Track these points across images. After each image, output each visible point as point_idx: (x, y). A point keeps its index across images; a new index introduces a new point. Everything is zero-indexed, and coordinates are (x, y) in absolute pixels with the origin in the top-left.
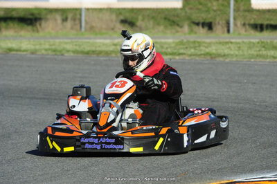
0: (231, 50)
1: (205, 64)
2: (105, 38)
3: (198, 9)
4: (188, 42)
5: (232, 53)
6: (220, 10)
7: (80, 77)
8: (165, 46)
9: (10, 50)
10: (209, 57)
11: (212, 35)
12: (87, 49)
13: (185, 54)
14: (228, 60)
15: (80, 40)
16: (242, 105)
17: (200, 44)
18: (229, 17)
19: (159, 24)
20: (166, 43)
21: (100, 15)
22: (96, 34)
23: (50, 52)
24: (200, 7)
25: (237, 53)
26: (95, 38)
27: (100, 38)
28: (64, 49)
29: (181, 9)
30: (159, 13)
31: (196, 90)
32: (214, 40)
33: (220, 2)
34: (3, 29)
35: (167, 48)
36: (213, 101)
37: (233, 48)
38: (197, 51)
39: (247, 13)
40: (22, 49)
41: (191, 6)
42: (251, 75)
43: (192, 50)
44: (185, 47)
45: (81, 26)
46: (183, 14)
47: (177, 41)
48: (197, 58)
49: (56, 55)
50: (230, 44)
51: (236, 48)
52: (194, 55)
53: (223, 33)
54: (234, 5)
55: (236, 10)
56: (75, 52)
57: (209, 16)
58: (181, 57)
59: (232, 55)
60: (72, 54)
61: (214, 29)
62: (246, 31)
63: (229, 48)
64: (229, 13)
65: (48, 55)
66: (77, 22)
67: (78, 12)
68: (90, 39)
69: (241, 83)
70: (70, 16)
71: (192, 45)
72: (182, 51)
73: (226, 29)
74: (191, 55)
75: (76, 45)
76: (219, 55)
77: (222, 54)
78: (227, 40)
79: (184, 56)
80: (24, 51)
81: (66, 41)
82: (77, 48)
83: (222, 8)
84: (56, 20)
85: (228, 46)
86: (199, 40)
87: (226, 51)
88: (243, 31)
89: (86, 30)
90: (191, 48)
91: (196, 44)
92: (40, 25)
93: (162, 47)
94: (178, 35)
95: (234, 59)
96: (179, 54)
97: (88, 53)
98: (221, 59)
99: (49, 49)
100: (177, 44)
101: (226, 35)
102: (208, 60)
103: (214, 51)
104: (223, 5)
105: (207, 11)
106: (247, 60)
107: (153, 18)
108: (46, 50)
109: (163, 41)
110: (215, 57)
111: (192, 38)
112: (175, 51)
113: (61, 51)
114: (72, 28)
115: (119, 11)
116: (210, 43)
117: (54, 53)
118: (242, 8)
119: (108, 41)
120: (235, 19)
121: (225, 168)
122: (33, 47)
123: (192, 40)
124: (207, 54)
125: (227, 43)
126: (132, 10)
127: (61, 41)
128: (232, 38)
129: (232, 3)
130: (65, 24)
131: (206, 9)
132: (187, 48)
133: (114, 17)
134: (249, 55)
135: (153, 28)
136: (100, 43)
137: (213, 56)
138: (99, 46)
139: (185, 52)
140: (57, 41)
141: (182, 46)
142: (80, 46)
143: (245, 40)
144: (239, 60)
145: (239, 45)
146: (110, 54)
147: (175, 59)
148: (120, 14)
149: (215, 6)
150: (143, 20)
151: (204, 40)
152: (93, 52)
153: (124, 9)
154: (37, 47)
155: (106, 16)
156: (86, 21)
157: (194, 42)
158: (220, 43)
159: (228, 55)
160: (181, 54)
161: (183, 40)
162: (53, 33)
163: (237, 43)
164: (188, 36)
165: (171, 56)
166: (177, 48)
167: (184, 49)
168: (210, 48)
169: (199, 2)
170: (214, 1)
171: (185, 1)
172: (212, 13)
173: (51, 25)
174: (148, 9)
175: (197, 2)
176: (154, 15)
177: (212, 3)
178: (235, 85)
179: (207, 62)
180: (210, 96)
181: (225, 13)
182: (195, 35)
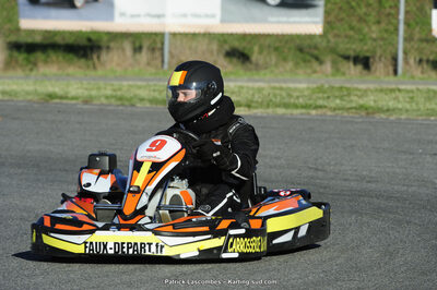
0: (399, 102)
1: (357, 123)
3: (346, 36)
4: (331, 88)
5: (400, 106)
6: (383, 39)
8: (295, 94)
9: (51, 96)
10: (363, 113)
11: (370, 78)
13: (325, 107)
14: (392, 118)
15: (161, 83)
16: (414, 188)
17: (349, 92)
18: (397, 50)
19: (285, 60)
20: (296, 89)
21: (194, 44)
23: (113, 101)
24: (352, 33)
25: (408, 106)
28: (135, 96)
29: (320, 36)
30: (287, 42)
31: (342, 165)
32: (372, 86)
33: (383, 25)
34: (40, 64)
35: (298, 97)
36: (369, 182)
37: (401, 99)
38: (344, 103)
39: (424, 45)
40: (70, 95)
41: (336, 31)
42: (430, 142)
43: (338, 101)
44: (326, 95)
45: (163, 61)
46: (324, 44)
47: (315, 86)
48: (346, 114)
49: (123, 105)
50: (397, 92)
51: (408, 100)
52: (339, 109)
53: (388, 74)
54: (405, 31)
55: (408, 39)
56: (152, 101)
57: (366, 48)
58: (320, 111)
59: (401, 110)
60: (148, 105)
61: (373, 68)
62: (422, 73)
63: (396, 98)
64: (397, 43)
65: (110, 105)
66: (158, 54)
67: (158, 40)
69: (413, 154)
70: (146, 44)
71: (337, 94)
72: (321, 102)
73: (391, 69)
74: (335, 109)
75: (154, 91)
76: (380, 110)
77: (385, 108)
78: (394, 86)
79: (324, 110)
80: (73, 98)
81: (139, 83)
82: (156, 94)
83: (385, 36)
84: (123, 50)
85: (394, 95)
86: (348, 85)
87: (391, 104)
88: (417, 73)
89: (170, 67)
90: (336, 97)
91: (344, 92)
92: (98, 57)
93: (290, 96)
94: (314, 76)
95: (403, 117)
96: (316, 107)
98: (383, 116)
99: (112, 96)
100: (314, 91)
101: (392, 78)
102: (361, 117)
103: (372, 103)
104: (386, 31)
105: (361, 40)
106: (424, 117)
107: (276, 49)
108: (107, 97)
109: (292, 85)
110: (374, 113)
111: (338, 81)
112: (311, 102)
113: (130, 100)
114: (148, 64)
115: (222, 38)
116: (366, 91)
117: (119, 103)
118: (417, 36)
120: (405, 53)
122: (86, 93)
123: (337, 85)
124: (361, 107)
125: (392, 91)
126: (244, 36)
127: (131, 83)
128: (403, 83)
129: (402, 27)
130: (138, 56)
131: (361, 37)
132: (328, 97)
133: (214, 46)
134: (428, 109)
135: (277, 65)
137: (370, 111)
139: (325, 104)
140: (125, 83)
141: (321, 95)
142: (161, 92)
143: (421, 87)
144: (411, 117)
145: (411, 95)
147: (309, 114)
148: (225, 41)
149: (374, 31)
150: (260, 52)
151: (356, 86)
153: (232, 34)
154: (94, 93)
155: (203, 46)
156: (170, 53)
157: (341, 88)
158: (381, 90)
159: (394, 110)
160: (321, 107)
161: (322, 86)
162: (119, 71)
163: (408, 91)
164: (331, 78)
165: (304, 111)
166: (314, 97)
167: (324, 98)
168: (365, 99)
169: (350, 25)
170: (374, 23)
171: (328, 24)
172: (369, 42)
173: (115, 58)
174: (268, 36)
175: (346, 26)
176: (277, 45)
177: (370, 27)
178: (404, 157)
179: (360, 120)
180: (364, 173)
181: (390, 43)
182: (343, 78)
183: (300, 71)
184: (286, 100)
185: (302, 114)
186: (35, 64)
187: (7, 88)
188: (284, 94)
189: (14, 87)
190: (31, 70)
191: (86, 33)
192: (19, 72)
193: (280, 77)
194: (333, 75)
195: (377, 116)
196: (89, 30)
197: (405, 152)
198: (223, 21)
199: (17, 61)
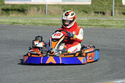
0: (113, 23)
1: (101, 30)
2: (56, 18)
3: (98, 5)
4: (94, 20)
5: (113, 25)
7: (45, 36)
8: (83, 22)
9: (14, 23)
10: (103, 27)
11: (104, 17)
12: (48, 23)
14: (111, 28)
15: (45, 19)
16: (118, 48)
17: (99, 21)
18: (112, 9)
19: (80, 12)
20: (84, 20)
21: (54, 8)
22: (52, 16)
23: (31, 24)
24: (99, 4)
25: (116, 25)
26: (52, 18)
27: (54, 18)
28: (38, 23)
29: (90, 5)
30: (81, 7)
31: (97, 42)
32: (105, 19)
33: (108, 2)
34: (10, 14)
35: (84, 23)
36: (105, 47)
38: (97, 24)
39: (120, 7)
40: (19, 23)
41: (95, 4)
42: (122, 35)
43: (96, 24)
45: (45, 13)
47: (89, 19)
48: (98, 27)
49: (34, 25)
51: (116, 23)
52: (96, 26)
53: (110, 16)
54: (115, 4)
55: (115, 6)
56: (43, 24)
57: (103, 8)
58: (90, 27)
59: (114, 26)
60: (42, 25)
61: (105, 14)
62: (120, 15)
64: (112, 7)
65: (31, 25)
66: (44, 11)
67: (44, 6)
68: (50, 18)
69: (117, 38)
70: (40, 8)
72: (91, 24)
73: (111, 14)
74: (95, 26)
75: (43, 21)
76: (108, 26)
77: (109, 25)
78: (111, 19)
79: (92, 26)
80: (20, 24)
81: (39, 19)
82: (44, 22)
83: (109, 5)
84: (34, 10)
85: (112, 22)
86: (99, 19)
87: (111, 24)
88: (118, 15)
89: (48, 14)
90: (95, 22)
91: (98, 21)
92: (27, 12)
93: (82, 22)
94: (89, 16)
95: (114, 28)
96: (90, 25)
97: (48, 25)
98: (109, 28)
99: (31, 23)
100: (89, 21)
101: (111, 17)
102: (103, 28)
103: (105, 24)
104: (109, 3)
105: (102, 6)
106: (120, 28)
107: (78, 9)
108: (30, 23)
109: (82, 19)
110: (106, 27)
111: (96, 18)
112: (88, 24)
113: (36, 24)
114: (41, 13)
116: (103, 21)
117: (33, 25)
118: (118, 5)
119: (57, 19)
120: (115, 10)
121: (110, 77)
122: (24, 22)
123: (96, 19)
124: (102, 25)
125: (111, 20)
126: (69, 5)
127: (37, 19)
128: (114, 18)
129: (114, 2)
130: (38, 11)
131: (102, 5)
132: (93, 23)
133: (60, 9)
134: (121, 26)
135: (78, 13)
136: (54, 20)
137: (105, 26)
138: (54, 22)
139: (92, 24)
140: (35, 19)
141: (91, 22)
142: (45, 21)
143: (119, 19)
144: (116, 28)
145: (116, 22)
146: (59, 25)
147: (87, 27)
148: (63, 7)
149: (106, 3)
150: (73, 10)
151: (101, 19)
152: (51, 24)
153: (65, 5)
154: (26, 22)
155: (57, 8)
156: (48, 10)
157: (97, 20)
159: (112, 26)
160: (91, 25)
161: (91, 19)
162: (33, 16)
163: (116, 21)
164: (93, 17)
165: (86, 26)
166: (89, 22)
167: (92, 23)
168: (104, 23)
169: (99, 2)
170: (106, 1)
171: (93, 1)
172: (104, 7)
173: (32, 12)
174: (76, 5)
175: (98, 2)
176: (78, 7)
177: (105, 3)
178: (115, 39)
179: (102, 29)
180: (104, 44)
181: (110, 7)
182: (97, 17)
183: (85, 15)
184: (81, 23)
185: (85, 27)
186: (9, 14)
187: (1, 21)
188: (80, 22)
189: (4, 20)
190: (8, 15)
191: (23, 5)
192: (5, 16)
193: (79, 17)
194: (94, 16)
195: (107, 28)
196: (24, 4)
197: (115, 38)
198: (63, 1)
199: (4, 13)
